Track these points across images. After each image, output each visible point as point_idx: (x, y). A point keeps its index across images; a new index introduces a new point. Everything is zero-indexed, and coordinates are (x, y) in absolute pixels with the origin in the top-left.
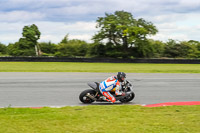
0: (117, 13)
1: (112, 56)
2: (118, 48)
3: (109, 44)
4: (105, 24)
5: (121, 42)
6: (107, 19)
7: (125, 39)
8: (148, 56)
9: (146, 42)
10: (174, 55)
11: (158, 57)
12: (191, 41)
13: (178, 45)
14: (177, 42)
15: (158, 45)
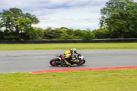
0: (11, 9)
1: (8, 39)
2: (13, 33)
3: (6, 31)
4: (3, 17)
5: (14, 29)
6: (4, 14)
7: (17, 27)
8: (33, 39)
9: (32, 29)
10: (51, 37)
11: (40, 39)
12: (62, 28)
13: (53, 31)
14: (53, 29)
15: (39, 31)
